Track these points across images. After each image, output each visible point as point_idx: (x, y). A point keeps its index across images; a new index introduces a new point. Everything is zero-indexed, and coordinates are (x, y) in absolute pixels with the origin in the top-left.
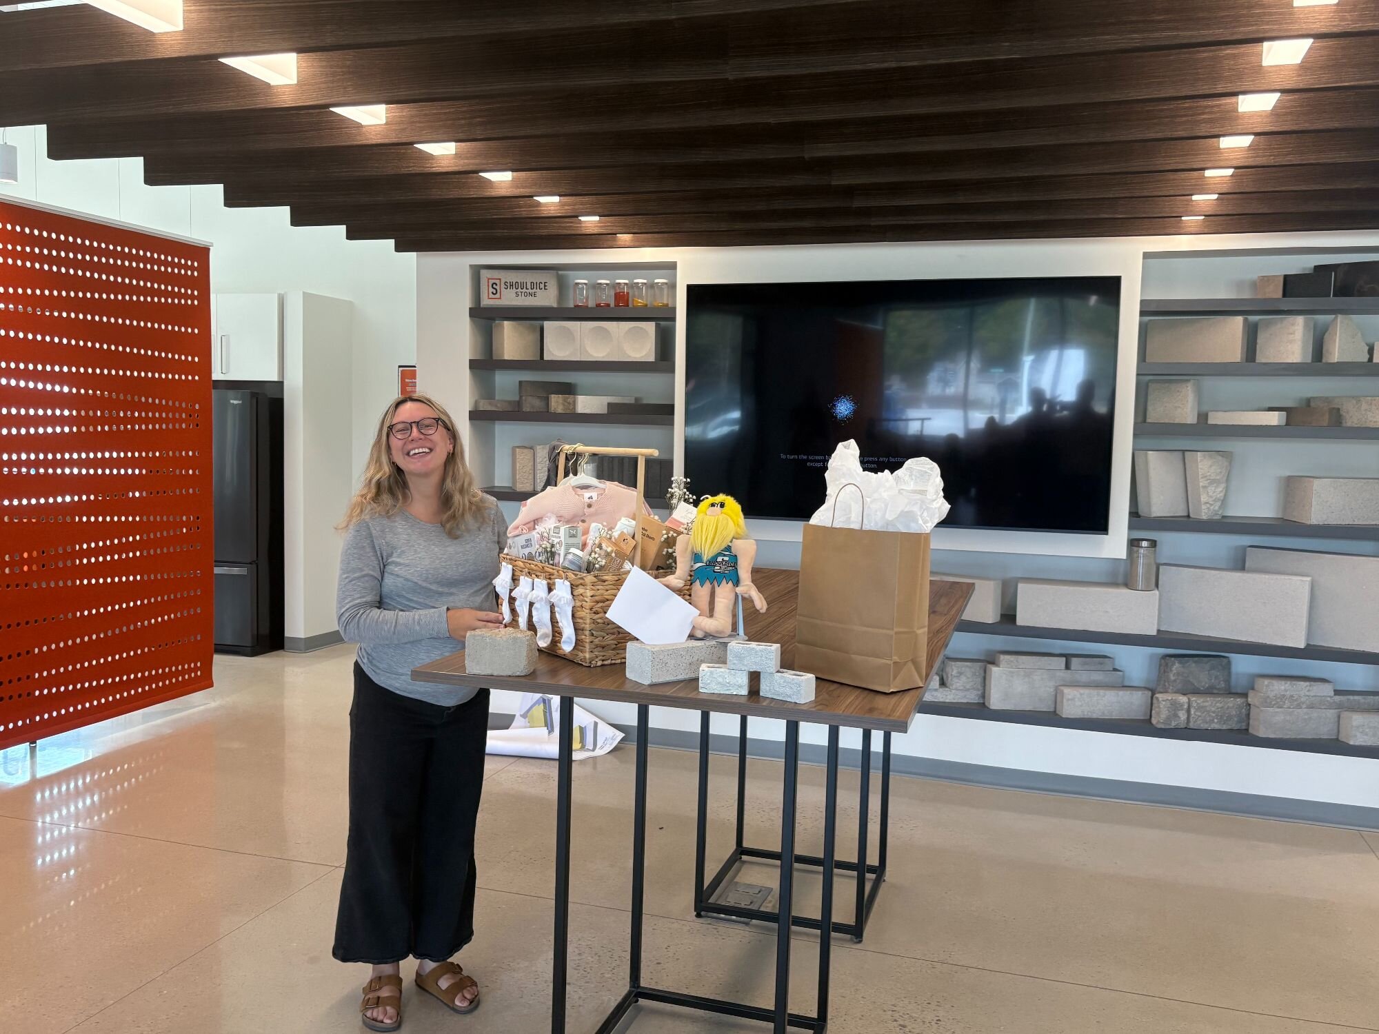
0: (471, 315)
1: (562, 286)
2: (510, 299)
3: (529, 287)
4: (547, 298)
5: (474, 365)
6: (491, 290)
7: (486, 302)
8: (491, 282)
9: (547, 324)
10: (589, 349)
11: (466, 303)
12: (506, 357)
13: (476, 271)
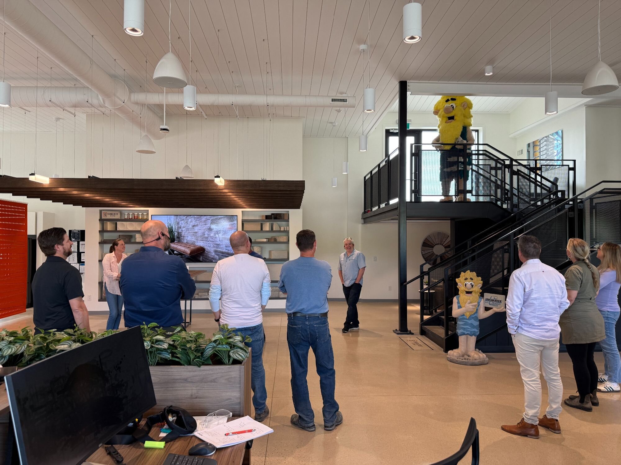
0: (99, 221)
1: (121, 214)
2: (109, 217)
3: (113, 214)
4: (118, 217)
5: (100, 231)
6: (104, 215)
7: (103, 218)
8: (104, 213)
9: (118, 223)
10: (128, 228)
11: (98, 218)
12: (108, 230)
13: (101, 211)
